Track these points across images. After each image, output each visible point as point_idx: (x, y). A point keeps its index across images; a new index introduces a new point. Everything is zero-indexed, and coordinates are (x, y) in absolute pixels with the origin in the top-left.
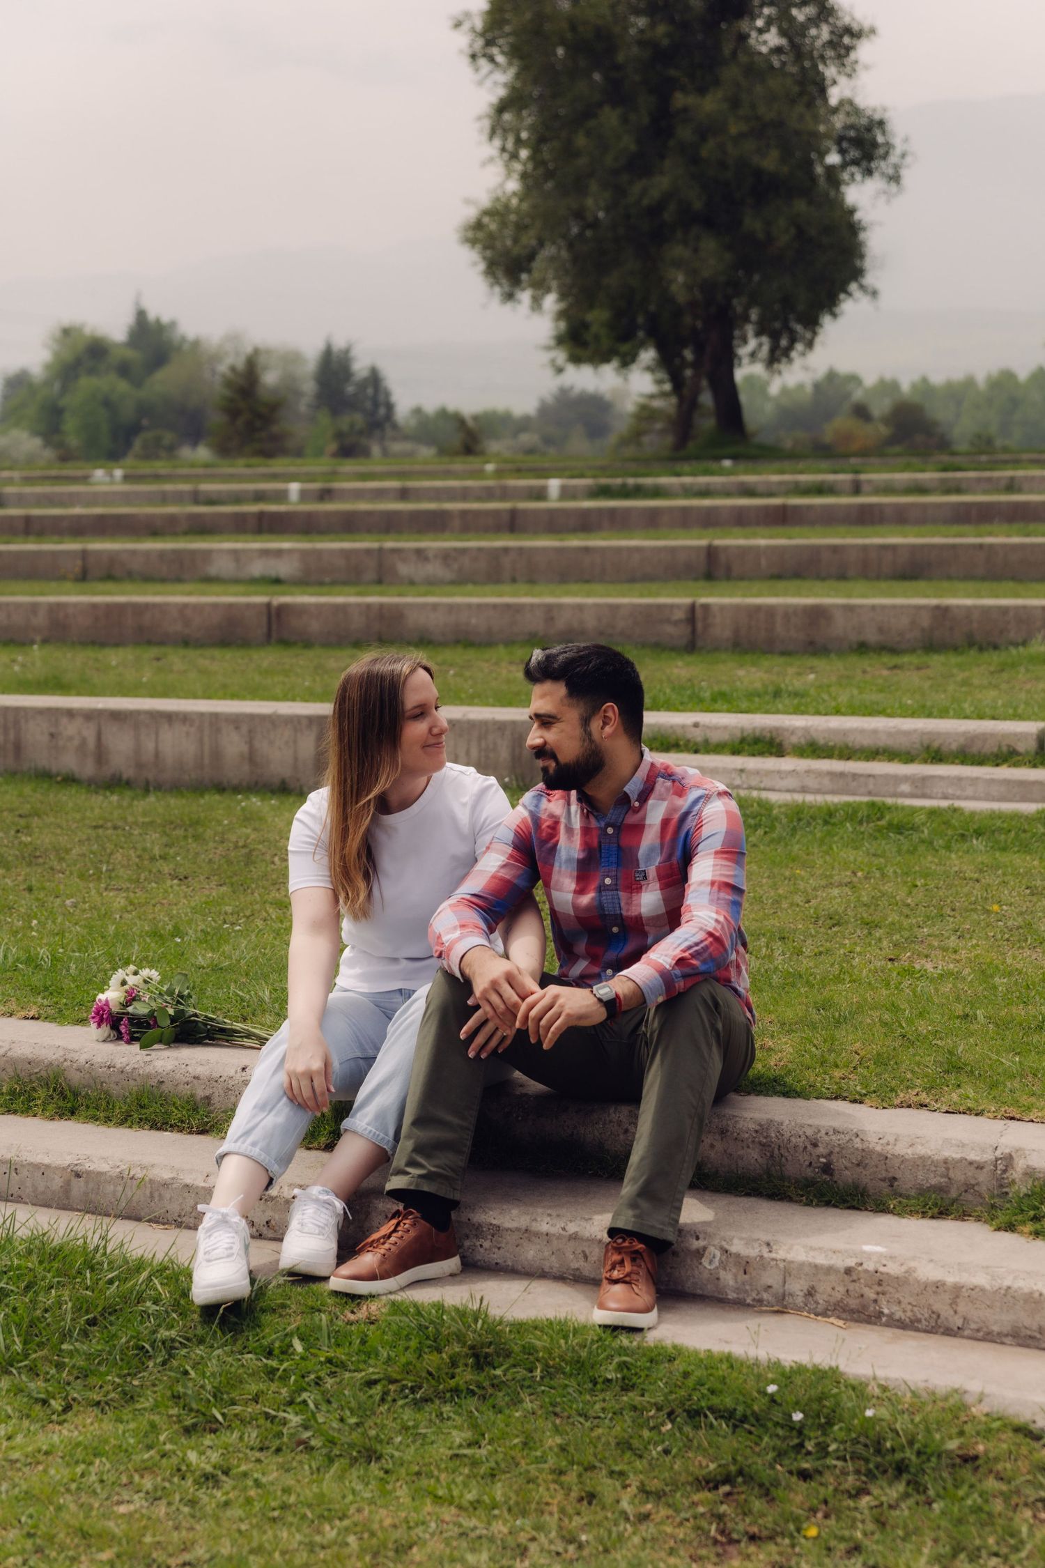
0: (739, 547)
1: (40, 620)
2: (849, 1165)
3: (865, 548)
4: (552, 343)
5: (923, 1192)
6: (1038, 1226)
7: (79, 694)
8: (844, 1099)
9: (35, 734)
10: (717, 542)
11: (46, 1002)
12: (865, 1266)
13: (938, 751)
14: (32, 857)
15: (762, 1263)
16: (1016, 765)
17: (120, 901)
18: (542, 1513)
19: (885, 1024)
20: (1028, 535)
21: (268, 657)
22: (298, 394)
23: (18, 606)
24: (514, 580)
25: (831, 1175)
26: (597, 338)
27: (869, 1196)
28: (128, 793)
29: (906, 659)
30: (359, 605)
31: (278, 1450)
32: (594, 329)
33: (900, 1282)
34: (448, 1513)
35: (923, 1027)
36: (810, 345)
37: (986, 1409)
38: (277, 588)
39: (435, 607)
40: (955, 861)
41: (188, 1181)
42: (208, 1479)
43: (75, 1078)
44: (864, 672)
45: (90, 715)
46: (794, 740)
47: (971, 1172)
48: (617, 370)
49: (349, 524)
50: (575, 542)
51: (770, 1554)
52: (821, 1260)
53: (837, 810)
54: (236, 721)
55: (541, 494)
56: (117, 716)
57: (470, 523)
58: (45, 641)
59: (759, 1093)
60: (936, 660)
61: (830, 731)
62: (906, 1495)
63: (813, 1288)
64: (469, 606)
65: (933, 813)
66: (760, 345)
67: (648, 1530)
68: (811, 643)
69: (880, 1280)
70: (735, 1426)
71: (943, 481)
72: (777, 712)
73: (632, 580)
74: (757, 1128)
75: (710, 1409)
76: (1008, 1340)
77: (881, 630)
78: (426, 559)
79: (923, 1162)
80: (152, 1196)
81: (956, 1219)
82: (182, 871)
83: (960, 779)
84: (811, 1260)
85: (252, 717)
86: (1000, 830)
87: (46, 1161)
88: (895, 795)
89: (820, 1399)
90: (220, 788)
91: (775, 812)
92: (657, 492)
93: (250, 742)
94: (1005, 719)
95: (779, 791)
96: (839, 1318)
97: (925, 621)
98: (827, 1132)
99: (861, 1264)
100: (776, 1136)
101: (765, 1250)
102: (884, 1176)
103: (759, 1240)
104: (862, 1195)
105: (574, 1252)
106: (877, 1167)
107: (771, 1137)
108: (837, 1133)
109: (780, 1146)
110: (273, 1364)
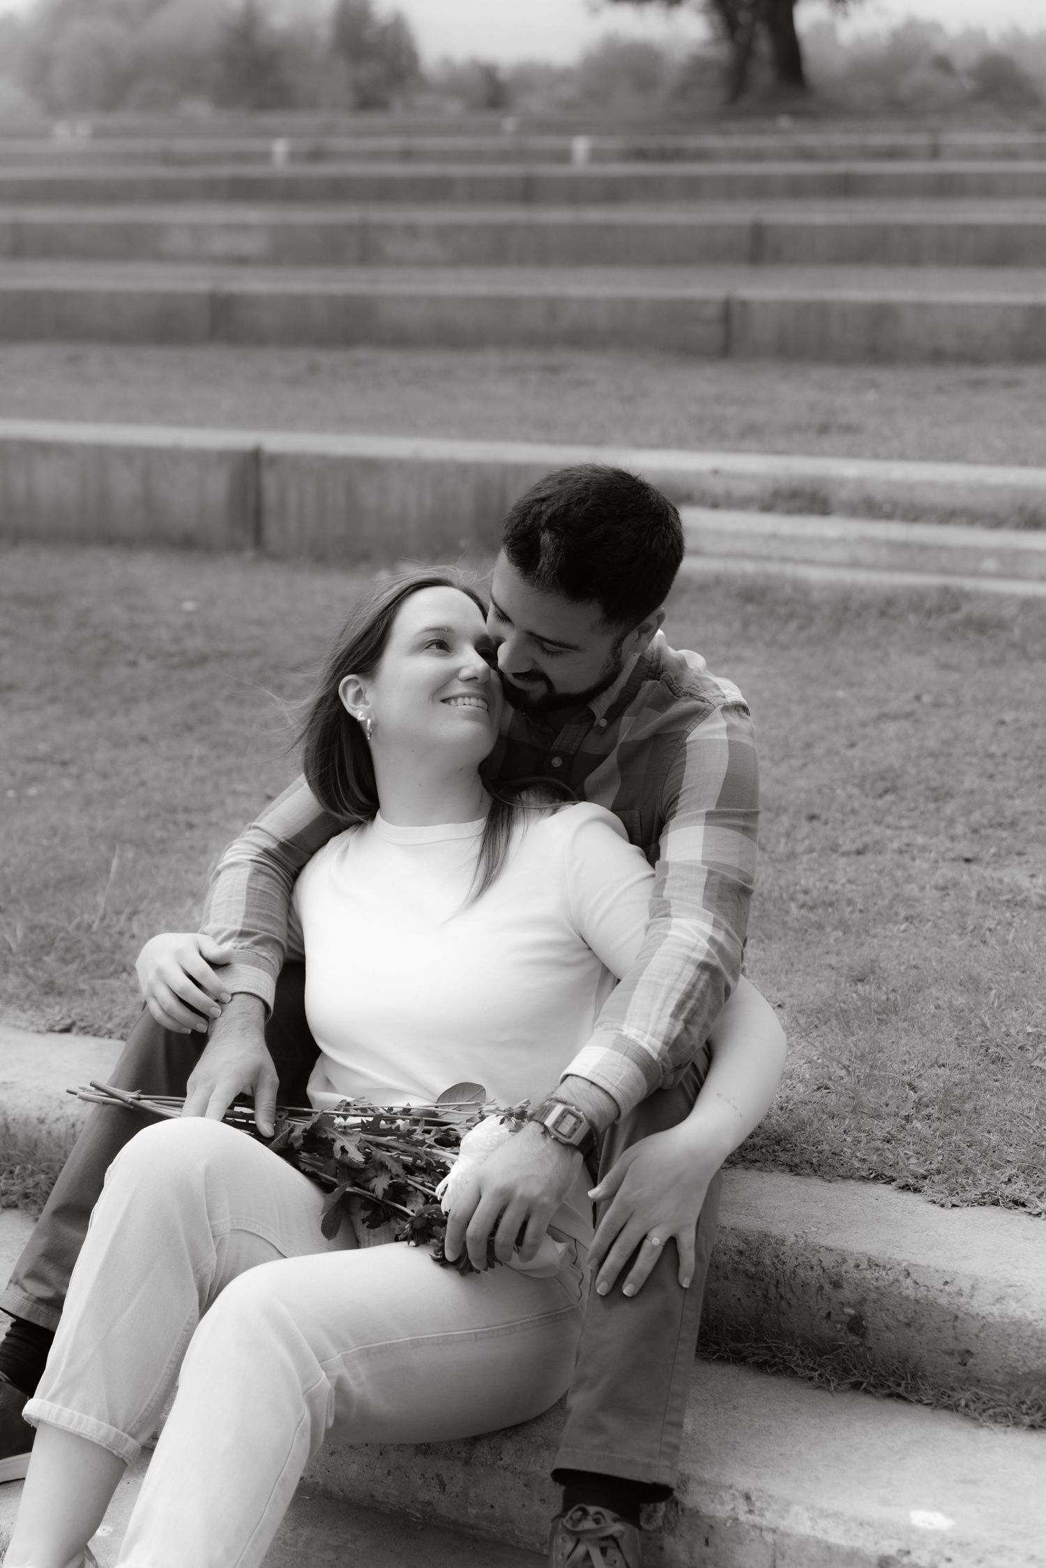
0: (792, 223)
2: (892, 1323)
3: (943, 229)
8: (889, 1181)
10: (763, 217)
12: (914, 1557)
13: (1034, 513)
15: (736, 1530)
19: (958, 1016)
21: (205, 358)
22: (311, 39)
24: (520, 261)
25: (863, 1336)
27: (924, 1377)
29: (991, 372)
38: (229, 272)
39: (413, 295)
44: (938, 388)
48: (662, 11)
49: (337, 191)
50: (595, 215)
52: (837, 1537)
53: (897, 597)
54: (129, 454)
55: (564, 156)
57: (478, 191)
60: (1031, 374)
65: (1027, 604)
68: (873, 347)
71: (1037, 144)
72: (822, 454)
73: (661, 263)
74: (742, 1246)
77: (960, 334)
78: (417, 236)
84: (820, 1535)
85: (148, 449)
88: (976, 575)
91: (815, 596)
92: (700, 155)
93: (146, 480)
95: (823, 564)
98: (858, 1262)
99: (908, 1553)
100: (773, 1263)
101: (742, 1507)
102: (951, 1346)
103: (731, 1487)
104: (913, 1377)
105: (423, 1475)
106: (940, 1332)
107: (765, 1266)
108: (874, 1267)
109: (778, 1281)
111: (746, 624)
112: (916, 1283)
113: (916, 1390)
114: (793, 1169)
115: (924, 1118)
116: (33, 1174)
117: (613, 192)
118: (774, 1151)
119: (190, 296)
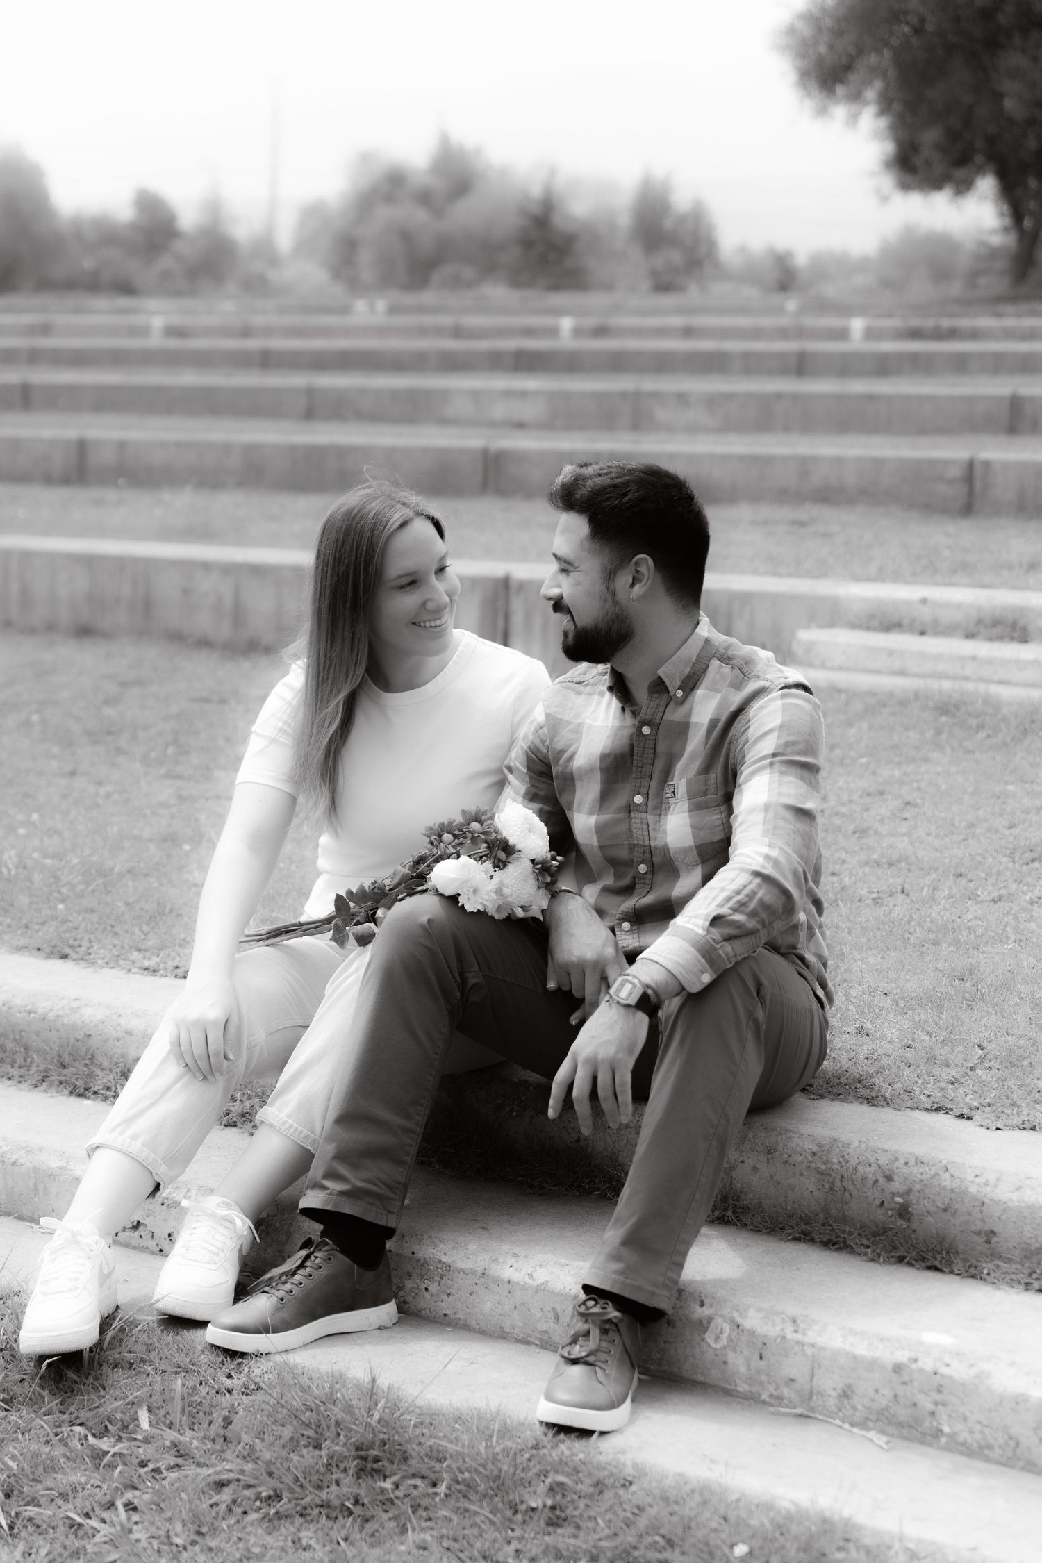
1: (234, 461)
2: (932, 1209)
5: (1031, 1255)
7: (222, 544)
8: (948, 1111)
9: (167, 589)
10: (1023, 391)
12: (920, 1364)
14: (103, 734)
15: (784, 1346)
21: (474, 509)
22: (611, 227)
25: (909, 1220)
26: (928, 161)
27: (957, 1253)
32: (925, 151)
33: (968, 1389)
45: (229, 569)
48: (952, 199)
49: (617, 363)
50: (858, 386)
52: (862, 1349)
55: (843, 334)
56: (257, 571)
57: (752, 365)
59: (836, 1096)
63: (849, 1387)
69: (939, 1385)
72: (1027, 588)
74: (815, 1149)
78: (688, 403)
79: (1031, 1213)
80: (36, 1189)
84: (848, 1348)
91: (1005, 710)
92: (974, 335)
95: (1017, 684)
96: (882, 1432)
98: (907, 1161)
99: (916, 1360)
100: (839, 1162)
101: (789, 1329)
102: (979, 1227)
103: (782, 1313)
104: (948, 1253)
105: (542, 1309)
106: (970, 1215)
107: (833, 1164)
108: (920, 1164)
109: (842, 1176)
110: (104, 1444)
111: (938, 733)
112: (952, 1176)
113: (950, 1263)
114: (870, 1101)
115: (986, 1068)
116: (249, 1098)
117: (884, 366)
118: (856, 1088)
119: (463, 451)
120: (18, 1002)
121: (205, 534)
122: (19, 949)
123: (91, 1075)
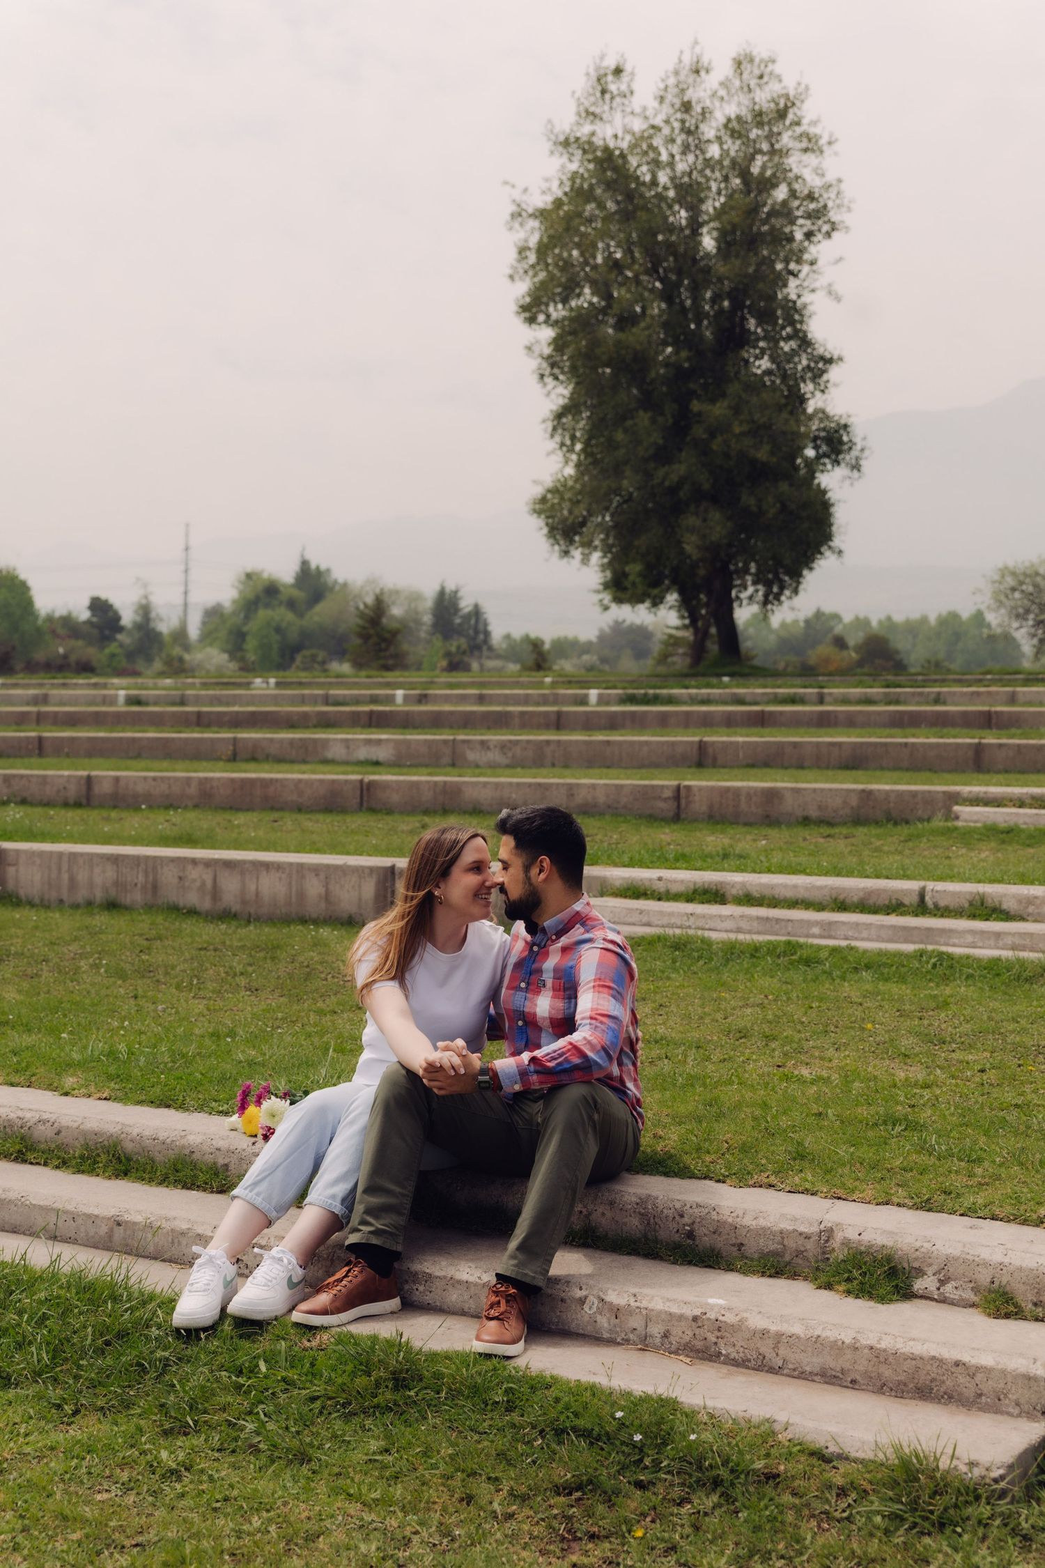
0: (723, 742)
1: (193, 790)
2: (707, 1232)
3: (818, 744)
4: (601, 587)
5: (764, 1256)
6: (849, 1286)
7: (203, 848)
8: (711, 1179)
9: (168, 876)
10: (706, 739)
11: (117, 1087)
12: (708, 1315)
13: (843, 903)
14: (146, 971)
15: (629, 1311)
16: (902, 914)
17: (199, 1006)
18: (429, 1510)
19: (755, 1119)
20: (942, 737)
21: (357, 821)
22: (418, 622)
23: (176, 779)
24: (553, 765)
25: (694, 1240)
26: (634, 584)
27: (722, 1257)
28: (234, 923)
29: (836, 830)
30: (428, 782)
31: (233, 1451)
32: (631, 578)
33: (735, 1328)
34: (353, 1508)
35: (784, 1122)
36: (796, 592)
37: (790, 1436)
38: (370, 769)
39: (485, 784)
40: (847, 989)
41: (200, 1231)
42: (174, 1474)
43: (129, 1146)
44: (805, 839)
45: (208, 863)
46: (734, 892)
47: (801, 1241)
48: (649, 609)
49: (436, 721)
50: (599, 737)
51: (604, 1551)
52: (675, 1309)
53: (761, 947)
54: (316, 869)
55: (583, 701)
56: (229, 864)
57: (527, 722)
58: (196, 806)
59: (645, 1173)
60: (861, 831)
61: (761, 885)
62: (719, 1505)
63: (668, 1331)
64: (511, 784)
65: (834, 950)
66: (757, 591)
67: (511, 1526)
68: (768, 816)
69: (719, 1327)
70: (591, 1444)
71: (885, 694)
72: (723, 870)
73: (641, 766)
75: (574, 1429)
76: (817, 1378)
77: (820, 807)
78: (488, 748)
79: (763, 1232)
80: (173, 1242)
81: (788, 1278)
82: (254, 984)
83: (857, 924)
84: (667, 1309)
85: (328, 867)
86: (885, 965)
87: (96, 1212)
88: (807, 936)
89: (658, 1424)
90: (303, 921)
91: (714, 947)
92: (670, 700)
93: (326, 886)
94: (896, 878)
95: (719, 931)
96: (687, 1356)
97: (854, 801)
98: (692, 1205)
99: (705, 1314)
100: (653, 1208)
101: (632, 1300)
102: (734, 1241)
103: (627, 1292)
104: (716, 1258)
106: (729, 1235)
107: (649, 1209)
108: (699, 1207)
109: (654, 1216)
110: (241, 1380)
111: (674, 961)
112: (718, 1213)
113: (718, 1263)
114: (666, 1174)
115: (731, 1154)
117: (613, 723)
118: (657, 1167)
119: (346, 781)
120: (147, 1133)
121: (189, 840)
122: (140, 1103)
123: (195, 1176)
